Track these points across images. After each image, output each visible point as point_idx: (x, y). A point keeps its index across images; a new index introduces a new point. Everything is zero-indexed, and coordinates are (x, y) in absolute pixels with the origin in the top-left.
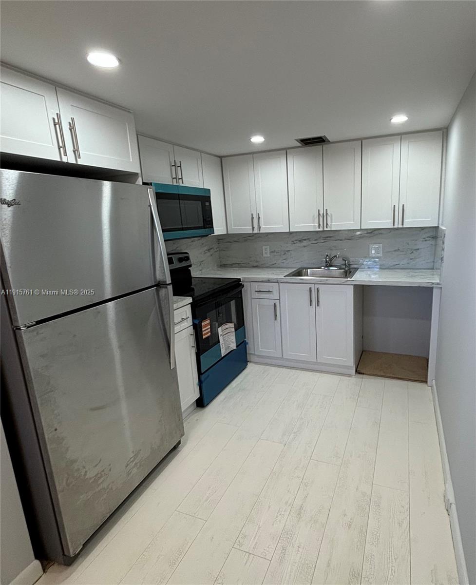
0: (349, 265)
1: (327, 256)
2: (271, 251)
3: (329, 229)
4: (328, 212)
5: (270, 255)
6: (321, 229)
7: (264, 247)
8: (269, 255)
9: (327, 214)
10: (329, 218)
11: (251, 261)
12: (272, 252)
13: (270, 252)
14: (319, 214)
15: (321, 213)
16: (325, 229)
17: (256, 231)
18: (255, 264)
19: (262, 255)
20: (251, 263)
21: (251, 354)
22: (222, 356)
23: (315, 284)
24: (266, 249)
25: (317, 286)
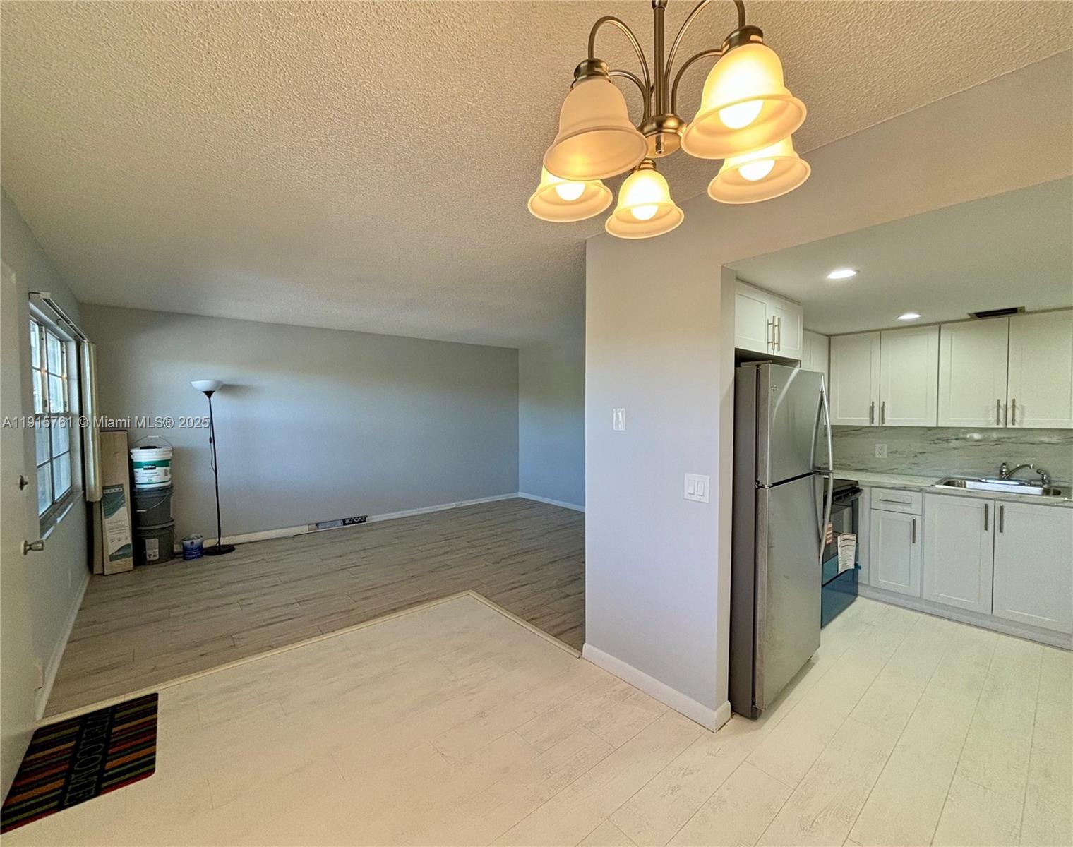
0: (1050, 481)
1: (1004, 464)
2: (890, 451)
3: (1017, 426)
4: (1017, 404)
5: (888, 456)
6: (1001, 426)
7: (877, 446)
8: (886, 457)
9: (1014, 406)
10: (1017, 412)
11: (853, 462)
12: (892, 453)
13: (888, 453)
14: (999, 406)
15: (1002, 403)
16: (1010, 426)
17: (876, 423)
18: (862, 467)
19: (874, 454)
20: (851, 465)
21: (863, 584)
22: (839, 573)
23: (995, 500)
24: (881, 448)
25: (999, 504)
